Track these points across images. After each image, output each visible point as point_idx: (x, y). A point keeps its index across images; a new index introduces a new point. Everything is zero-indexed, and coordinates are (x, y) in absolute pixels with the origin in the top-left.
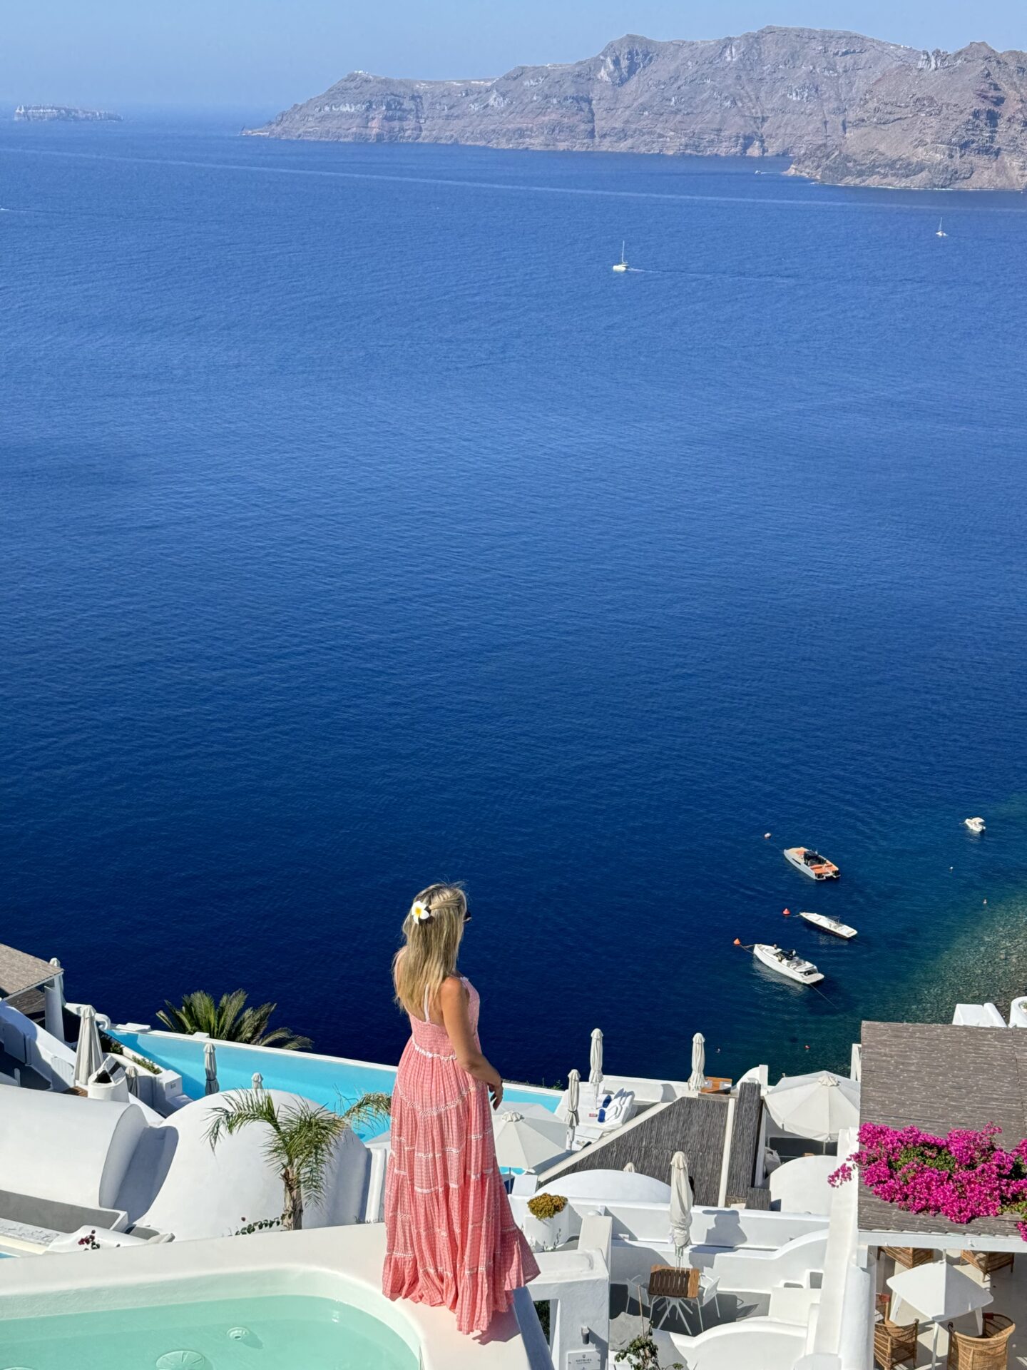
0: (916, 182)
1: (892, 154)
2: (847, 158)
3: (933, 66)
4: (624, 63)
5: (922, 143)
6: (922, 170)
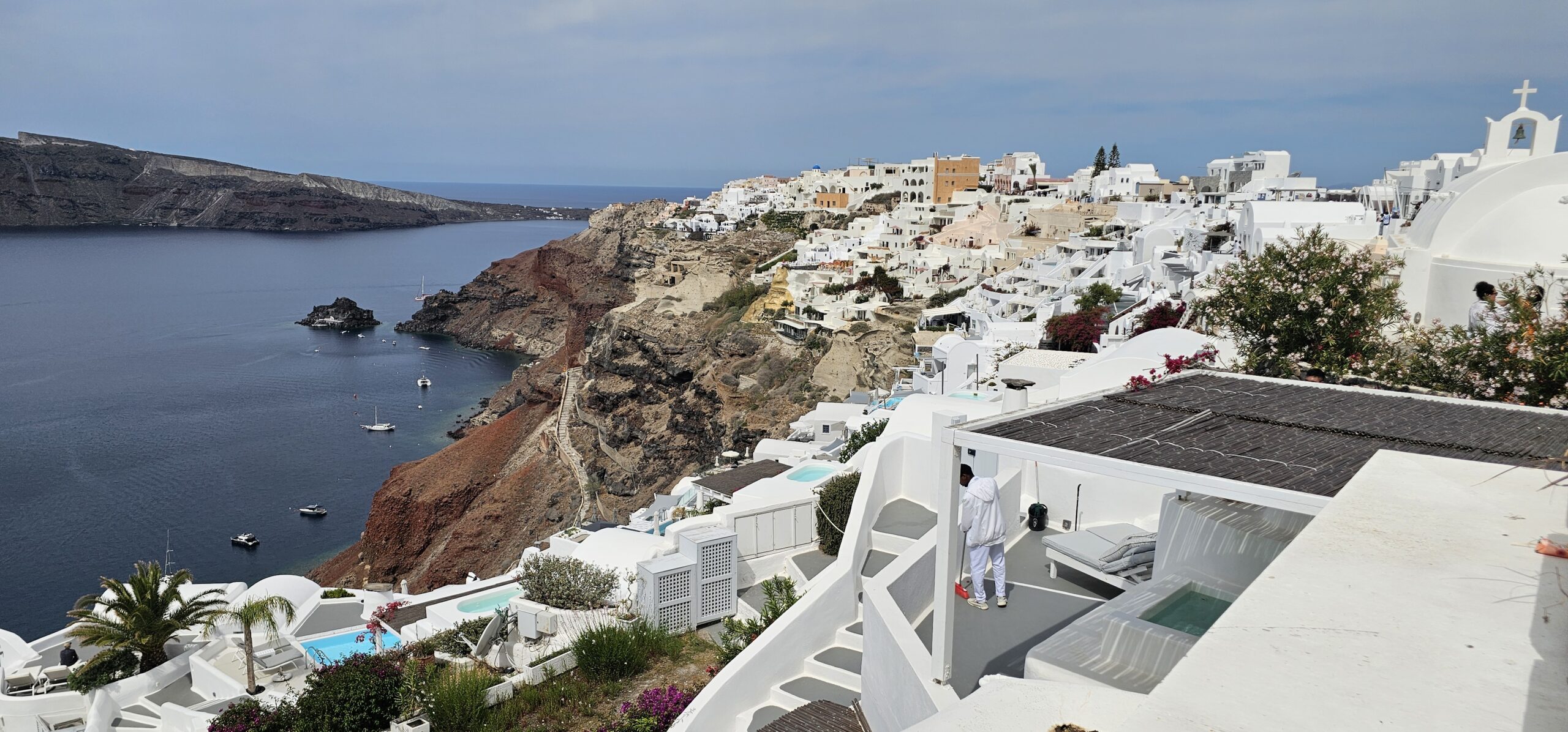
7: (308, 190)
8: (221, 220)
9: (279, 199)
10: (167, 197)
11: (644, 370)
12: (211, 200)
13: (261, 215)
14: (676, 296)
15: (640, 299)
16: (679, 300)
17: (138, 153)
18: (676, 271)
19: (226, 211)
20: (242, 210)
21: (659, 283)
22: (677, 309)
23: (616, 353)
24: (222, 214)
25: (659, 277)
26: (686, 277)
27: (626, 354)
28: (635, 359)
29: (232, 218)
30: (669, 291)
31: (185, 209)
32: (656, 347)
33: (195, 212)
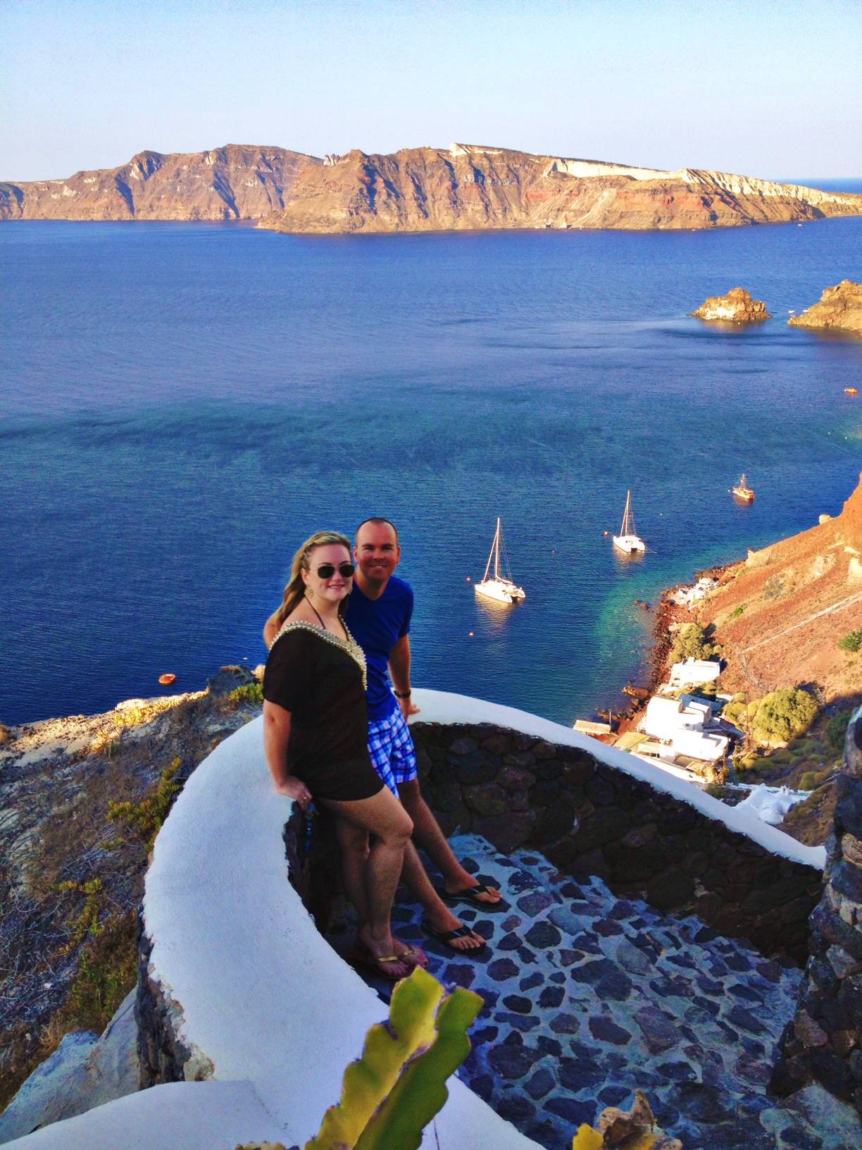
0: (334, 229)
1: (318, 215)
2: (292, 218)
3: (333, 164)
4: (145, 168)
5: (333, 208)
6: (336, 223)
7: (688, 186)
8: (605, 219)
9: (660, 196)
10: (561, 198)
12: (597, 200)
13: (640, 214)
17: (539, 157)
19: (609, 211)
20: (624, 210)
24: (605, 214)
29: (613, 219)
31: (574, 211)
33: (581, 212)
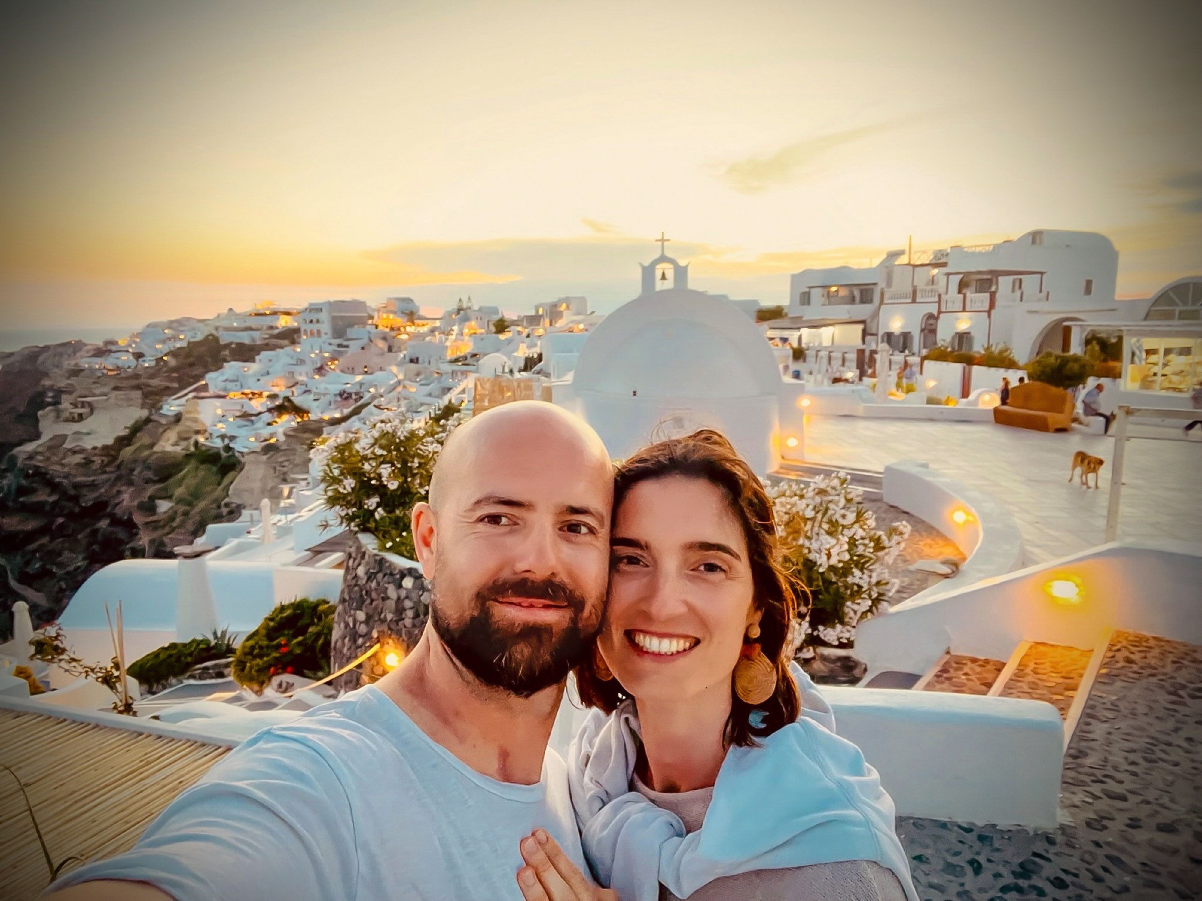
11: (55, 503)
14: (85, 431)
15: (45, 438)
16: (88, 434)
18: (83, 407)
21: (67, 420)
22: (88, 444)
23: (22, 491)
25: (66, 414)
26: (95, 412)
27: (33, 491)
28: (43, 496)
30: (76, 427)
32: (65, 481)
